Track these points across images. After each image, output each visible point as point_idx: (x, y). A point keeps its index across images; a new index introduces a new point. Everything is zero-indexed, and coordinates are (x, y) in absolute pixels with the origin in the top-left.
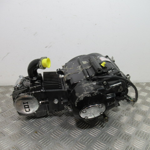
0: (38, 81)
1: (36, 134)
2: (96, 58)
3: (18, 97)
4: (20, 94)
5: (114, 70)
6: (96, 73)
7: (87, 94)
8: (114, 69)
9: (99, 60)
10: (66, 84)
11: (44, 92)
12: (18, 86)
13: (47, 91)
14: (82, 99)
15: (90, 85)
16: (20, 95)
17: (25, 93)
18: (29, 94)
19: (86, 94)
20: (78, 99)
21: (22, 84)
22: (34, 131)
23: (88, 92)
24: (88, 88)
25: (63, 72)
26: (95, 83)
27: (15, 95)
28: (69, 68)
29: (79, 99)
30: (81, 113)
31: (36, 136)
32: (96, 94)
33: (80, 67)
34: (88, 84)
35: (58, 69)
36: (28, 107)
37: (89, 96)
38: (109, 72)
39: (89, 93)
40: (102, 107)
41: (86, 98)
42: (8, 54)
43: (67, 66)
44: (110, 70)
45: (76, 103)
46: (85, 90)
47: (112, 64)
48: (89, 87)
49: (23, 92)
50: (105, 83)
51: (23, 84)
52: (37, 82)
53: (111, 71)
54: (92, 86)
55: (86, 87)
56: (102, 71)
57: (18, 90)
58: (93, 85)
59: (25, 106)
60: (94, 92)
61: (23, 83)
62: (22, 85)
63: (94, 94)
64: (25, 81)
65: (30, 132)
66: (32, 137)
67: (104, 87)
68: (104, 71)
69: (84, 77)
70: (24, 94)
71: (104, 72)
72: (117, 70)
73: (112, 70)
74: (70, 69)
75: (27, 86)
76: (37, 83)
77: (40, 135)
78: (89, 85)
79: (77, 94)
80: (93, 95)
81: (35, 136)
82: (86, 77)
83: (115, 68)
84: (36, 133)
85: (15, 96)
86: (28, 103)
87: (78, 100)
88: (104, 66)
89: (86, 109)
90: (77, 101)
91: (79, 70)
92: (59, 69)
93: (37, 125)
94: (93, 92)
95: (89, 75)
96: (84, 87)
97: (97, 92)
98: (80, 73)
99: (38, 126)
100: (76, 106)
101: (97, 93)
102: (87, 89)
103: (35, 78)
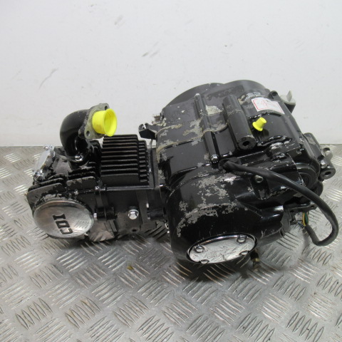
0: (88, 165)
1: (132, 273)
2: (243, 100)
3: (40, 203)
4: (44, 195)
5: (288, 142)
6: (236, 148)
7: (208, 209)
8: (287, 139)
9: (251, 107)
10: (160, 172)
11: (102, 192)
12: (39, 175)
13: (110, 189)
14: (194, 222)
15: (219, 184)
16: (45, 198)
17: (57, 193)
18: (67, 197)
19: (204, 208)
20: (183, 220)
21: (49, 169)
22: (126, 264)
23: (211, 205)
24: (212, 191)
25: (154, 134)
26: (230, 179)
27: (33, 198)
28: (171, 124)
29: (187, 219)
30: (192, 251)
31: (130, 276)
32: (230, 211)
33: (197, 123)
34: (213, 180)
35: (142, 125)
36: (68, 226)
37: (211, 215)
38: (274, 147)
39: (213, 208)
40: (244, 242)
41: (204, 220)
42: (52, 72)
43: (165, 119)
44: (276, 140)
45: (179, 230)
46: (204, 196)
47: (284, 120)
48: (216, 188)
49: (51, 192)
50: (260, 179)
51: (52, 170)
52: (85, 167)
53: (278, 144)
54: (223, 186)
55: (207, 187)
56: (254, 145)
57: (41, 186)
58: (226, 183)
59: (58, 223)
60: (227, 206)
61: (51, 166)
62: (50, 171)
63: (227, 211)
64: (58, 160)
65: (118, 267)
66: (123, 280)
67: (256, 191)
68: (260, 145)
69: (206, 157)
70: (54, 195)
71: (260, 147)
72: (296, 143)
73: (283, 142)
74: (173, 127)
75: (61, 176)
76: (85, 170)
77: (139, 276)
78: (216, 184)
79: (183, 206)
80: (223, 212)
81: (128, 277)
82: (210, 158)
83: (290, 137)
84: (131, 269)
85: (35, 200)
86: (65, 218)
87: (184, 223)
88: (261, 130)
89: (204, 245)
90: (181, 225)
91: (193, 134)
92: (146, 125)
93: (132, 250)
94: (225, 204)
95: (218, 152)
96: (202, 189)
97: (233, 204)
98: (195, 143)
99: (134, 251)
100: (179, 235)
101: (234, 207)
102: (208, 194)
103: (81, 158)
